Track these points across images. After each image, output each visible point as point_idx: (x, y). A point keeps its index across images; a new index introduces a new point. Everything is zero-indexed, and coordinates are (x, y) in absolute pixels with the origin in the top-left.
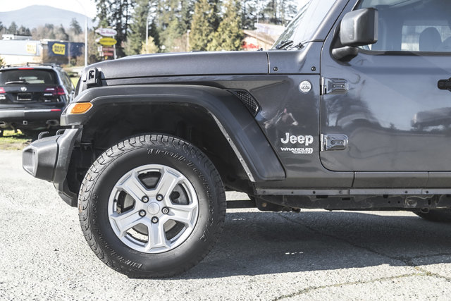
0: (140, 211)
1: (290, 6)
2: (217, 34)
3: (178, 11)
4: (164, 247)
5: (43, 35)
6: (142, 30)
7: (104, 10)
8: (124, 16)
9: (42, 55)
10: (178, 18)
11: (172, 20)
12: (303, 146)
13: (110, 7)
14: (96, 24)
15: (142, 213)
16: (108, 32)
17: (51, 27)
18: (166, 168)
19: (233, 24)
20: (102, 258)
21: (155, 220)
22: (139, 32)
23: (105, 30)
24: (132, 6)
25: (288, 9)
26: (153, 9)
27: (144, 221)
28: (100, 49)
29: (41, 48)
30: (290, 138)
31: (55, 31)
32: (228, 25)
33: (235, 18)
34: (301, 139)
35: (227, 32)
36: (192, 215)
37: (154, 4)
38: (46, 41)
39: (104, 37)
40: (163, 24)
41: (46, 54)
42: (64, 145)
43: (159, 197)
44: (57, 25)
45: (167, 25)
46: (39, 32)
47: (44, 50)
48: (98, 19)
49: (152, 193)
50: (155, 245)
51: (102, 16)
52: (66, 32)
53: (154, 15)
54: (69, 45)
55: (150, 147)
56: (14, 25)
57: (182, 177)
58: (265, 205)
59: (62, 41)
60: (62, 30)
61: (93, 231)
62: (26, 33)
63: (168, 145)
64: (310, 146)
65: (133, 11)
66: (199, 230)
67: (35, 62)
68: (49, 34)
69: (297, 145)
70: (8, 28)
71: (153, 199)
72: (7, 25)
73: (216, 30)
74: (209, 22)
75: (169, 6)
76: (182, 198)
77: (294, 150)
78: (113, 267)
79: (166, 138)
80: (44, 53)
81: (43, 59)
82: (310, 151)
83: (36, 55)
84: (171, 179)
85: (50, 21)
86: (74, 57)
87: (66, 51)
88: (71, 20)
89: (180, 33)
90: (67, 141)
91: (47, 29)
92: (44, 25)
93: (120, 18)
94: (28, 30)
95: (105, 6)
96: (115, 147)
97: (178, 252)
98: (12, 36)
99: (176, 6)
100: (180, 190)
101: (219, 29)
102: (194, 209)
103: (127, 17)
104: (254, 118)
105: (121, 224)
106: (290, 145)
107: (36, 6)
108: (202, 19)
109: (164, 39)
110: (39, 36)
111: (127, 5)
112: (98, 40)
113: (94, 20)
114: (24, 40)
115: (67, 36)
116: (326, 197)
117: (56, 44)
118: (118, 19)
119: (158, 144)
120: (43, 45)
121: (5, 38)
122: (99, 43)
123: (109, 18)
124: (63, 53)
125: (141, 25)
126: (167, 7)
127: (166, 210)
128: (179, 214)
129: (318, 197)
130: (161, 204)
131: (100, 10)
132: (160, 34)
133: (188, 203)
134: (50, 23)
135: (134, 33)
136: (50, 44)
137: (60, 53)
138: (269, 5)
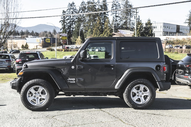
0: (34, 96)
1: (132, 23)
2: (102, 35)
3: (91, 26)
4: (40, 104)
5: (43, 35)
6: (78, 33)
7: (65, 26)
8: (72, 28)
9: (42, 43)
10: (91, 28)
11: (89, 29)
12: (73, 81)
13: (67, 25)
14: (61, 31)
15: (35, 97)
16: (64, 35)
17: (46, 32)
18: (40, 86)
19: (108, 31)
20: (26, 107)
21: (38, 98)
22: (77, 34)
23: (63, 34)
24: (75, 24)
25: (132, 24)
26: (82, 25)
27: (35, 98)
28: (61, 41)
29: (42, 40)
30: (70, 79)
31: (47, 33)
32: (106, 31)
33: (109, 29)
34: (72, 79)
35: (106, 34)
36: (46, 97)
37: (82, 23)
38: (43, 38)
39: (63, 36)
40: (86, 31)
41: (43, 43)
42: (17, 82)
43: (39, 93)
44: (48, 31)
45: (87, 31)
46: (42, 34)
47: (42, 41)
48: (62, 29)
49: (37, 92)
50: (38, 104)
51: (64, 28)
52: (51, 34)
53: (82, 27)
54: (52, 39)
55: (36, 82)
56: (33, 32)
57: (43, 88)
58: (67, 95)
59: (49, 38)
60: (50, 33)
61: (23, 101)
62: (37, 35)
63: (40, 81)
64: (74, 81)
65: (75, 26)
66: (47, 100)
67: (39, 45)
68: (45, 35)
69: (71, 81)
70: (31, 33)
71: (37, 93)
72: (30, 32)
73: (102, 34)
74: (100, 30)
75: (88, 24)
76: (44, 93)
77: (71, 82)
78: (28, 109)
79: (40, 80)
80: (42, 42)
81: (42, 44)
82: (74, 82)
83: (40, 43)
84: (41, 89)
85: (46, 30)
86: (53, 43)
87: (50, 41)
88: (53, 29)
89: (91, 34)
90: (18, 81)
91: (45, 33)
92: (44, 31)
93: (70, 29)
94: (38, 33)
95: (65, 24)
96: (28, 82)
97: (43, 105)
98: (32, 36)
99: (90, 24)
100: (43, 91)
101: (103, 33)
102: (46, 96)
103: (73, 28)
104: (61, 75)
105: (30, 99)
106: (70, 81)
107: (41, 24)
108: (97, 30)
109: (86, 36)
110: (42, 35)
111: (73, 24)
112: (60, 38)
113: (61, 29)
114: (36, 37)
115: (52, 35)
116: (81, 93)
117: (47, 39)
118: (69, 29)
119: (38, 81)
120: (42, 39)
121: (29, 37)
122: (61, 39)
123: (66, 29)
124: (50, 42)
125: (77, 31)
126: (87, 25)
127: (40, 96)
128: (43, 97)
129: (79, 93)
130: (39, 95)
131: (63, 26)
132: (84, 34)
133: (45, 94)
134: (46, 31)
135: (75, 34)
136: (45, 39)
137: (48, 42)
138: (124, 23)
